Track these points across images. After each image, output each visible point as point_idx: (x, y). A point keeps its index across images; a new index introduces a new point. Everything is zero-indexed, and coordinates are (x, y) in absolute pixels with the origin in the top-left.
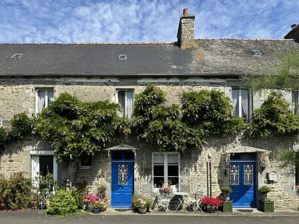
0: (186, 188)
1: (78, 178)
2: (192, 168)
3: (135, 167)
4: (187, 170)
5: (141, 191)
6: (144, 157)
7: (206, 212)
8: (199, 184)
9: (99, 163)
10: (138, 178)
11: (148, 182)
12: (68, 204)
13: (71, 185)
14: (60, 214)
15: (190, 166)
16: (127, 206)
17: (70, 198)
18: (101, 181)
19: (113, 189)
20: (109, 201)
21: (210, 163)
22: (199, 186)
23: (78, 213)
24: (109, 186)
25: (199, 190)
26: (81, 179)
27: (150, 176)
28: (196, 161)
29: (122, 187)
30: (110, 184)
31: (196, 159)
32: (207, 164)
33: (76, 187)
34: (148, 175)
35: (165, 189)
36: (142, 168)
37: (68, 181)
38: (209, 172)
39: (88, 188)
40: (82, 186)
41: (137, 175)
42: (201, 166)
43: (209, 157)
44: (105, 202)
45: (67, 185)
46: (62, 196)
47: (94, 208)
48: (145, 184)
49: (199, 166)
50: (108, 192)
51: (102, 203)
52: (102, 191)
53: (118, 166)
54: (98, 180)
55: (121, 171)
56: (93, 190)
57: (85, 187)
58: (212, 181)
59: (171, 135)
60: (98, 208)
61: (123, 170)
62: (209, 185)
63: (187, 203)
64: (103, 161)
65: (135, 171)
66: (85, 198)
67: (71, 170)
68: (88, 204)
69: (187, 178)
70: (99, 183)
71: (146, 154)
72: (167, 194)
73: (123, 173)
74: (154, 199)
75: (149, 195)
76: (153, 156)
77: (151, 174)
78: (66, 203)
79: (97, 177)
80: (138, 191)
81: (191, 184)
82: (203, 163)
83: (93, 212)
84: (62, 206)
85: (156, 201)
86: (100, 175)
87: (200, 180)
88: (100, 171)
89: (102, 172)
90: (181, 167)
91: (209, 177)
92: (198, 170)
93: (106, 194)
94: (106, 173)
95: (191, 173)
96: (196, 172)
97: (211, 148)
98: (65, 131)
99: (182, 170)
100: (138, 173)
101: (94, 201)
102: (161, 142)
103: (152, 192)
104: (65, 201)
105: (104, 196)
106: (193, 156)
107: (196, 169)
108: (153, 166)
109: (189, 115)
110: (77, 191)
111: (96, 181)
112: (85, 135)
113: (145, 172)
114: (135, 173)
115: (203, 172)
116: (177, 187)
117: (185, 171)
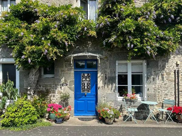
0: (152, 97)
1: (40, 86)
2: (159, 76)
3: (98, 75)
4: (154, 79)
5: (105, 100)
6: (108, 65)
7: (177, 122)
8: (166, 92)
9: (62, 71)
10: (102, 87)
11: (112, 90)
12: (27, 114)
13: (32, 93)
14: (16, 126)
15: (157, 75)
16: (91, 114)
17: (30, 107)
18: (64, 89)
19: (76, 98)
20: (73, 109)
21: (178, 70)
22: (167, 95)
23: (38, 124)
24: (72, 94)
25: (167, 99)
26: (43, 87)
27: (114, 85)
28: (164, 69)
29: (85, 96)
30: (73, 92)
31: (164, 67)
32: (175, 72)
33: (38, 95)
34: (112, 84)
35: (131, 98)
36: (106, 77)
37: (29, 88)
38: (177, 81)
39: (51, 96)
40: (44, 94)
41: (100, 83)
42: (168, 74)
43: (177, 65)
44: (68, 110)
45: (29, 93)
46: (20, 105)
47: (57, 118)
48: (109, 92)
49: (166, 74)
50: (71, 101)
51: (65, 112)
52: (65, 99)
53: (81, 75)
54: (61, 88)
55: (84, 79)
56: (55, 98)
57: (47, 95)
58: (180, 90)
59: (144, 38)
60: (61, 118)
61: (86, 79)
62: (177, 93)
63: (153, 112)
64: (66, 69)
65: (99, 79)
66: (47, 106)
67: (33, 77)
68: (50, 114)
69: (153, 86)
70: (62, 91)
71: (110, 63)
72: (132, 103)
73: (86, 82)
74: (119, 107)
75: (113, 103)
76: (117, 64)
77: (115, 82)
78: (24, 114)
79: (60, 85)
80: (101, 100)
81: (157, 93)
82: (171, 71)
83: (56, 121)
84: (19, 117)
85: (121, 110)
86: (63, 83)
87: (167, 88)
88: (63, 79)
89: (65, 81)
90: (147, 75)
91: (177, 85)
92: (165, 79)
93: (69, 102)
94: (69, 81)
95: (158, 82)
96: (163, 80)
97: (179, 56)
98: (22, 32)
99: (148, 78)
100: (101, 81)
101: (57, 110)
102: (132, 46)
103: (116, 101)
104: (24, 111)
105: (67, 104)
106: (160, 63)
107: (163, 78)
108: (117, 75)
109: (162, 16)
110: (39, 99)
111: (59, 89)
112: (46, 38)
113: (109, 80)
114: (98, 82)
115: (170, 80)
116: (142, 96)
117: (152, 80)
